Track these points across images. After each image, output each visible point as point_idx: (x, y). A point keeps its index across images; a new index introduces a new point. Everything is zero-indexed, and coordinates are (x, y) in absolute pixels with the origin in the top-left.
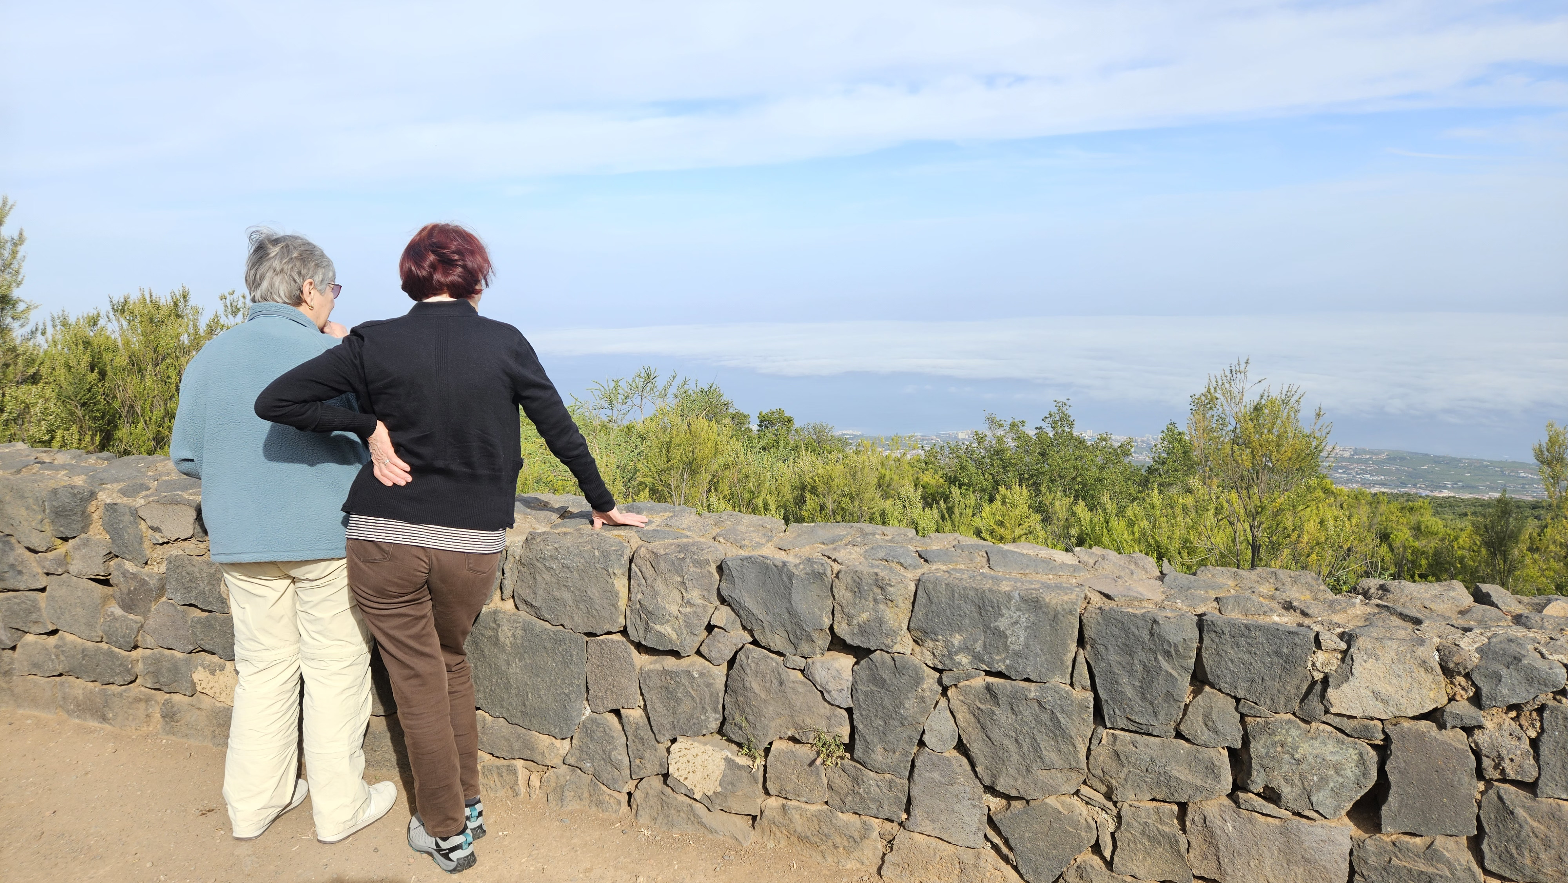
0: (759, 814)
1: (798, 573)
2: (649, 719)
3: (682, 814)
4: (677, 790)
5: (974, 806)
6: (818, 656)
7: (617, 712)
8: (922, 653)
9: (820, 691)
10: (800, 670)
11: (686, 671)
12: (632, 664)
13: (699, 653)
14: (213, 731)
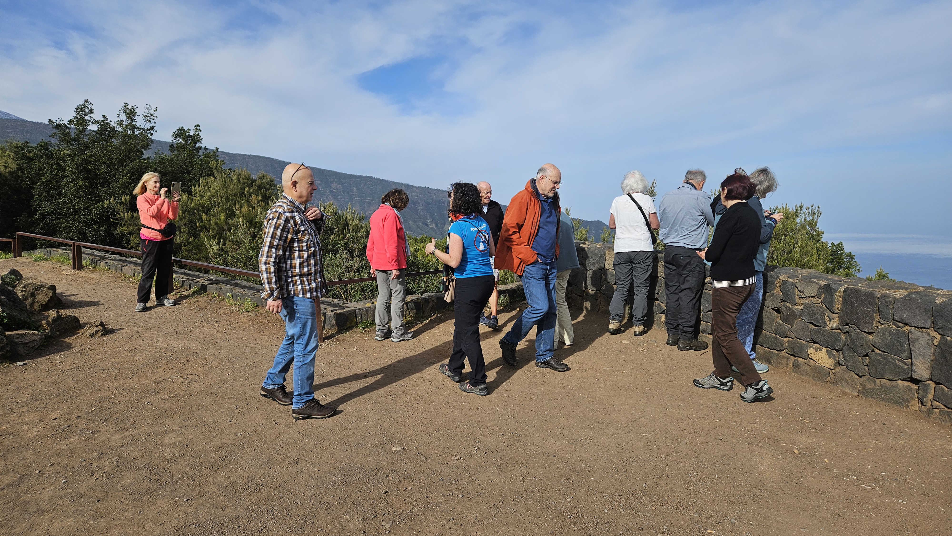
14: (814, 374)
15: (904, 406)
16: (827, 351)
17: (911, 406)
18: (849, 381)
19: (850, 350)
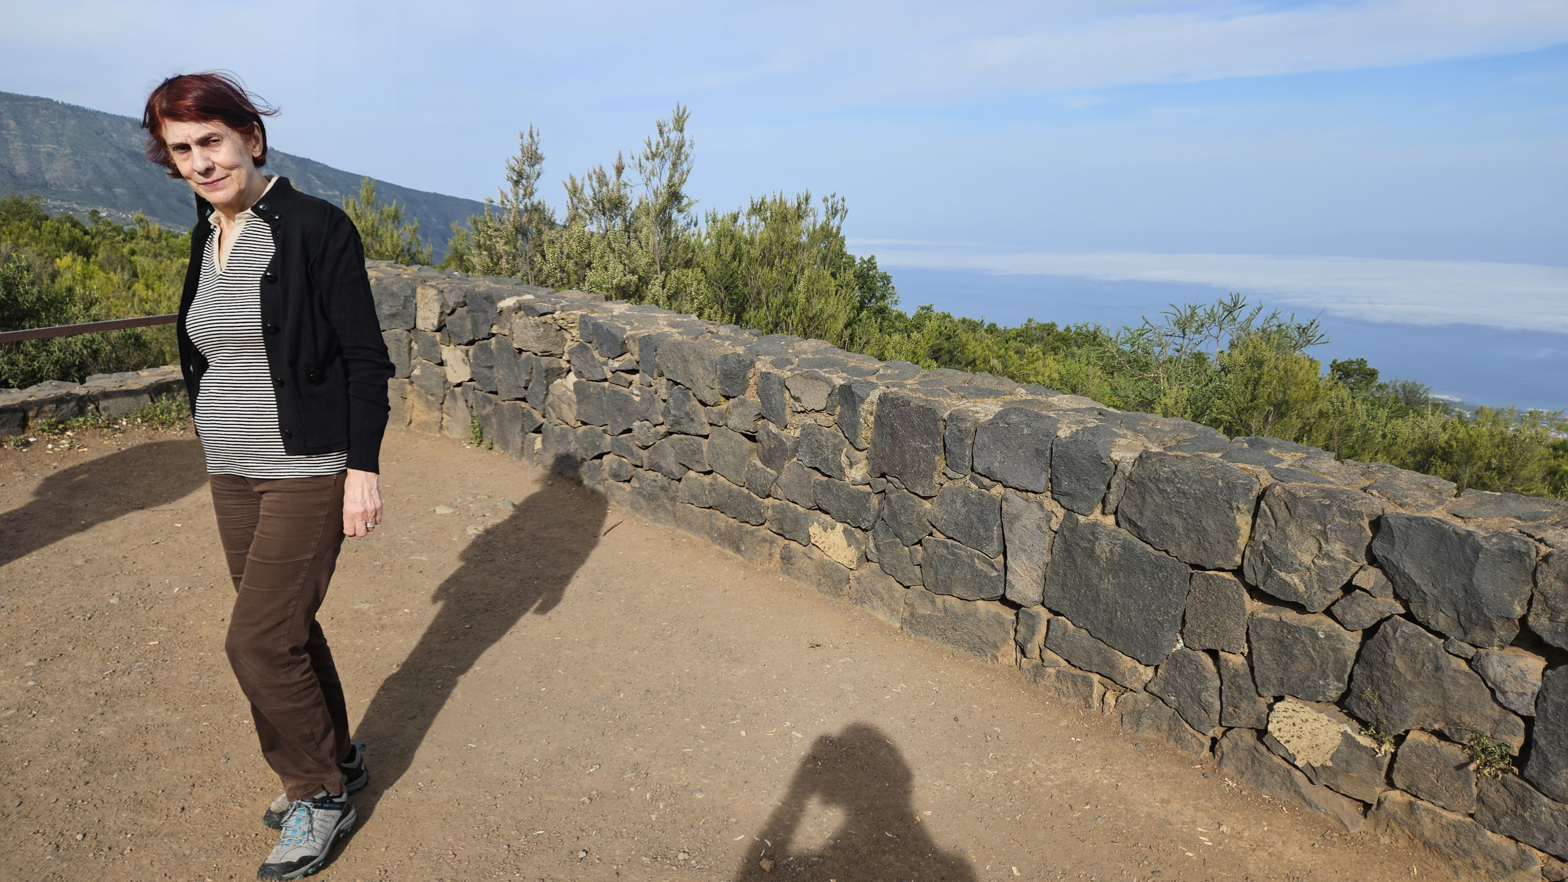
0: (1375, 803)
1: (1487, 547)
2: (1252, 669)
3: (1276, 777)
4: (1274, 750)
6: (1496, 648)
7: (1213, 654)
9: (1490, 689)
10: (1466, 660)
11: (1309, 628)
12: (1242, 607)
13: (1328, 612)
14: (819, 580)
15: (989, 655)
16: (845, 531)
17: (1003, 656)
18: (886, 597)
19: (887, 531)
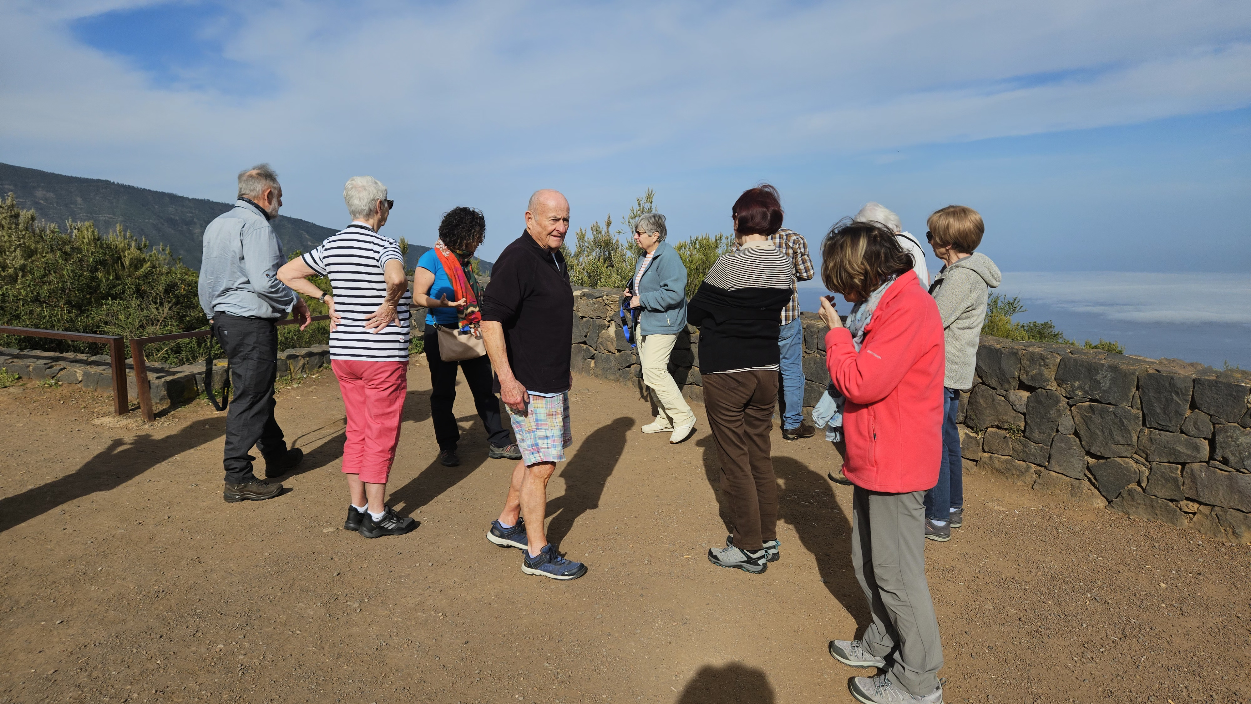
0: (979, 460)
1: (1005, 353)
5: (1080, 460)
6: (1012, 390)
8: (1061, 390)
9: (1012, 406)
10: (1003, 396)
